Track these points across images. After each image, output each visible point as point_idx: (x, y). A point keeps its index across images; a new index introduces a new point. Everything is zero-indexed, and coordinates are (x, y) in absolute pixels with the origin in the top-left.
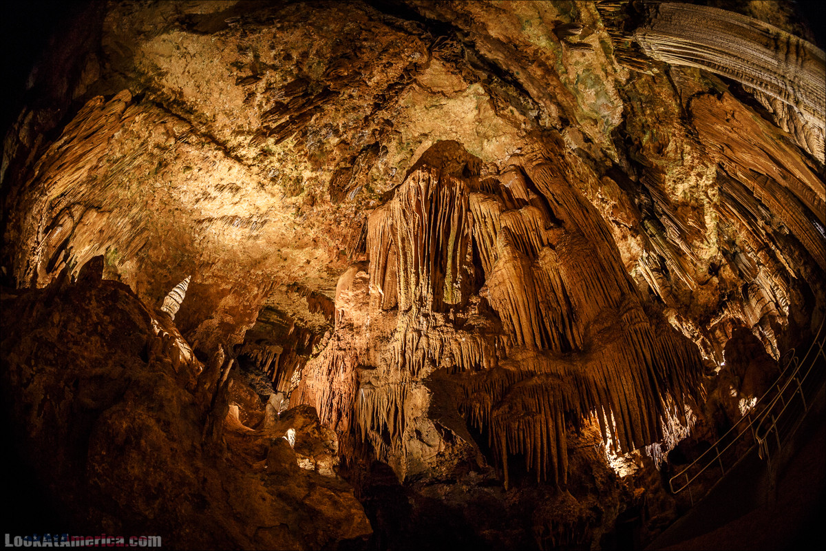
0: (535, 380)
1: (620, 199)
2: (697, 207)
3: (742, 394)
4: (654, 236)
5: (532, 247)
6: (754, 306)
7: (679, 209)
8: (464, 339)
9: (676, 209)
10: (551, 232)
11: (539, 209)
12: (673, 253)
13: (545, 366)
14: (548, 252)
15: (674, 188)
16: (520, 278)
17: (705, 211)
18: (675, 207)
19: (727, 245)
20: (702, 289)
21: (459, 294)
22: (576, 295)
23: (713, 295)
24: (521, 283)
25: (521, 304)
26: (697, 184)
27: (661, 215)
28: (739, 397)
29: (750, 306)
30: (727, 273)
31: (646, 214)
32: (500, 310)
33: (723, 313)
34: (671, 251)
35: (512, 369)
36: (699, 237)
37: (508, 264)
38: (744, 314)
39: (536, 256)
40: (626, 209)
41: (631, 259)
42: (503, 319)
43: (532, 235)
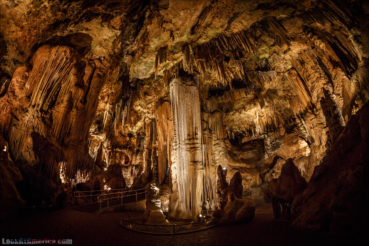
0: (53, 148)
1: (117, 92)
2: (139, 117)
3: (107, 183)
4: (119, 107)
5: (73, 105)
6: (138, 159)
7: (133, 112)
8: (43, 126)
9: (132, 111)
10: (80, 104)
11: (84, 92)
12: (119, 118)
13: (57, 145)
14: (75, 111)
15: (137, 105)
16: (64, 115)
17: (140, 121)
18: (132, 110)
19: (142, 133)
20: (121, 137)
21: (47, 107)
22: (73, 130)
23: (124, 142)
24: (63, 117)
25: (59, 123)
26: (145, 113)
27: (126, 105)
28: (105, 184)
29: (136, 157)
30: (134, 141)
31: (124, 98)
32: (54, 120)
33: (124, 150)
34: (119, 117)
35: (50, 141)
36: (131, 125)
37: (63, 108)
38: (132, 158)
39: (71, 109)
40: (115, 97)
41: (103, 109)
42: (53, 124)
43: (76, 101)
